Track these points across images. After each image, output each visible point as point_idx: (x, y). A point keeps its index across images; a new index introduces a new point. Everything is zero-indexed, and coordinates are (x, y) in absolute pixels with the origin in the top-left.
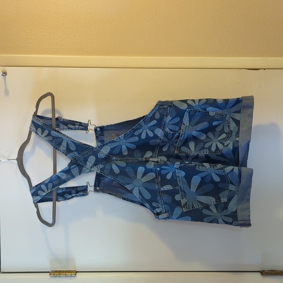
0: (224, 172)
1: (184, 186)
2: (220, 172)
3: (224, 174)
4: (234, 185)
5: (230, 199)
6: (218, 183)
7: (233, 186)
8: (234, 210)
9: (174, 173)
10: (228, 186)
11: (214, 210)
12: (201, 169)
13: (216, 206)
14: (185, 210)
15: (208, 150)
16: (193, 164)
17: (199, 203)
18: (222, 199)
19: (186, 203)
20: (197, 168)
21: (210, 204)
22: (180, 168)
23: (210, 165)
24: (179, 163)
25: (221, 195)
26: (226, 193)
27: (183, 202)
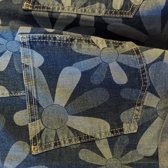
0: (141, 62)
1: (39, 91)
2: (132, 61)
3: (139, 66)
4: (156, 95)
5: (143, 127)
6: (121, 87)
7: (154, 97)
8: (151, 153)
9: (16, 55)
10: (142, 97)
11: (106, 150)
12: (84, 49)
13: (112, 142)
14: (36, 150)
15: (103, 6)
16: (67, 35)
17: (71, 134)
18: (125, 127)
19: (41, 132)
20: (75, 48)
21: (98, 136)
22: (32, 44)
23: (108, 43)
24: (28, 29)
25: (124, 116)
26: (136, 112)
27: (34, 129)
